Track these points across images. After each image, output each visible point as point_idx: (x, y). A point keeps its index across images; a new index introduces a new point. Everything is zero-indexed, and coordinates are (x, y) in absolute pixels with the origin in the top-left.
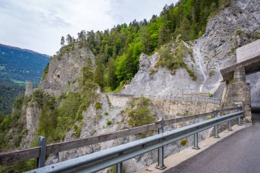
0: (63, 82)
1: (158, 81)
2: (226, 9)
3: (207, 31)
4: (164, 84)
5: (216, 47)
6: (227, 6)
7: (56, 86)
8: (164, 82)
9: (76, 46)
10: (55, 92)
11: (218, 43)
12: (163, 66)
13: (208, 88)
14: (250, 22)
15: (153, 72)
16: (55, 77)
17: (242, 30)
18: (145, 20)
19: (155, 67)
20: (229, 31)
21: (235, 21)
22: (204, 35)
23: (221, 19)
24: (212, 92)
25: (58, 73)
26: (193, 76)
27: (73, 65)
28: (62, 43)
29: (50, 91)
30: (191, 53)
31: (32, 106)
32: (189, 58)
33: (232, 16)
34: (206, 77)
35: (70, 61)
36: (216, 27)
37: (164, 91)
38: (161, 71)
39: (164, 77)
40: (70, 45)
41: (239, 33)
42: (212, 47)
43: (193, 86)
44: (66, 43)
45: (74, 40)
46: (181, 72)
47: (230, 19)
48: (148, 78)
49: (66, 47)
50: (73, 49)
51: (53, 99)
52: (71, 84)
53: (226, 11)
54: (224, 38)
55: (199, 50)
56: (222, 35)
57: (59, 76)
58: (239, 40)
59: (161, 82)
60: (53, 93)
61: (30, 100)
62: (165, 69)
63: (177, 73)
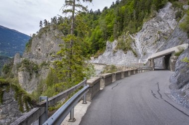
0: (43, 54)
1: (118, 56)
2: (154, 19)
3: (143, 29)
4: (121, 58)
5: (147, 39)
6: (154, 17)
7: (38, 57)
8: (121, 57)
9: (51, 28)
10: (38, 61)
11: (148, 37)
12: (120, 49)
13: (143, 61)
14: (165, 26)
15: (115, 52)
16: (37, 50)
17: (161, 31)
18: (99, 10)
19: (116, 49)
20: (154, 31)
21: (158, 25)
22: (141, 31)
23: (151, 24)
24: (145, 63)
25: (39, 48)
26: (136, 55)
27: (50, 42)
28: (40, 26)
29: (34, 60)
30: (134, 42)
31: (23, 70)
32: (133, 45)
33: (156, 22)
34: (142, 55)
35: (47, 39)
36: (148, 28)
37: (121, 62)
38: (119, 52)
39: (121, 55)
40: (47, 28)
41: (159, 33)
42: (145, 39)
43: (136, 59)
44: (43, 26)
45: (49, 23)
46: (130, 52)
47: (155, 24)
48: (112, 55)
49: (44, 28)
50: (49, 30)
51: (37, 66)
52: (49, 55)
53: (153, 20)
54: (151, 35)
55: (138, 40)
56: (151, 33)
57: (39, 50)
58: (159, 37)
59: (120, 57)
60: (36, 62)
61: (20, 67)
62: (121, 51)
63: (128, 53)
